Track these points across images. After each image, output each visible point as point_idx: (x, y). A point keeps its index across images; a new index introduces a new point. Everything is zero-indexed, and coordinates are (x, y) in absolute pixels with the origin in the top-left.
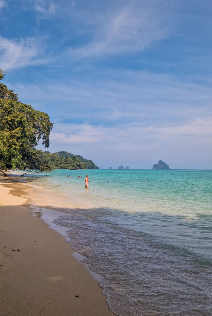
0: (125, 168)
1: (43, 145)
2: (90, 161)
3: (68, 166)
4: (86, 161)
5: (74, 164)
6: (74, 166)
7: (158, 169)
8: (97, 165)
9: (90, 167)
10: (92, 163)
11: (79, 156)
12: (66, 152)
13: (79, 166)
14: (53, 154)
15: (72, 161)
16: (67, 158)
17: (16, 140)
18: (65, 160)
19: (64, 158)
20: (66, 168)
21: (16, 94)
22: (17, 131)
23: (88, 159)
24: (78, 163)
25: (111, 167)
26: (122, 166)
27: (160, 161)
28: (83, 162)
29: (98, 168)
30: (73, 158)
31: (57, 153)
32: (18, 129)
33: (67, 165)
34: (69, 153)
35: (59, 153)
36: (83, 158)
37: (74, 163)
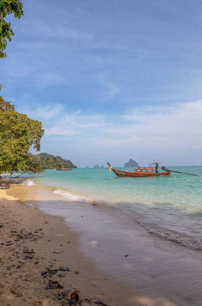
0: (100, 167)
1: (34, 149)
2: (69, 161)
3: (49, 167)
4: (65, 161)
5: (55, 165)
6: (55, 166)
7: (129, 167)
8: (75, 165)
9: (69, 167)
10: (71, 163)
11: (58, 157)
12: (46, 154)
13: (60, 166)
14: (35, 156)
15: (53, 162)
16: (48, 159)
17: (21, 147)
18: (46, 161)
19: (46, 159)
20: (48, 168)
21: (13, 105)
22: (22, 139)
23: (67, 160)
24: (59, 164)
25: (88, 166)
26: (97, 165)
27: (131, 160)
28: (63, 163)
29: (76, 167)
30: (54, 159)
31: (38, 154)
32: (23, 137)
33: (48, 165)
34: (49, 154)
35: (40, 155)
36: (62, 158)
37: (55, 163)
